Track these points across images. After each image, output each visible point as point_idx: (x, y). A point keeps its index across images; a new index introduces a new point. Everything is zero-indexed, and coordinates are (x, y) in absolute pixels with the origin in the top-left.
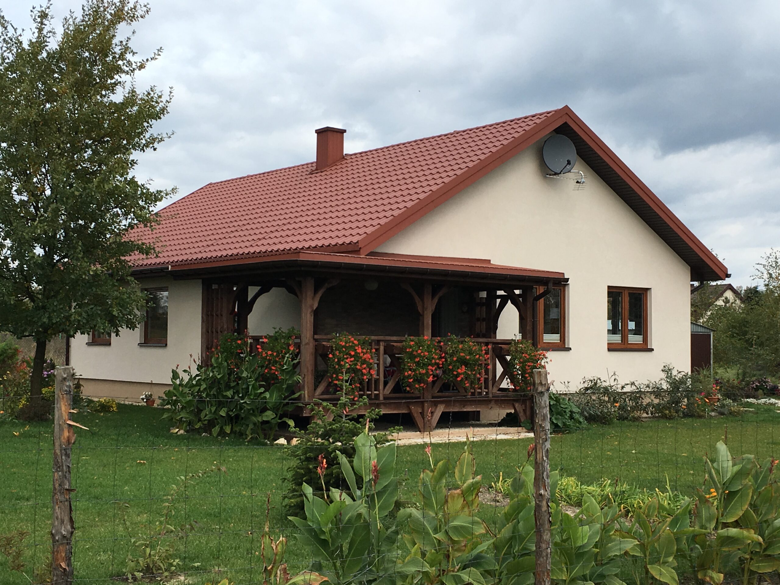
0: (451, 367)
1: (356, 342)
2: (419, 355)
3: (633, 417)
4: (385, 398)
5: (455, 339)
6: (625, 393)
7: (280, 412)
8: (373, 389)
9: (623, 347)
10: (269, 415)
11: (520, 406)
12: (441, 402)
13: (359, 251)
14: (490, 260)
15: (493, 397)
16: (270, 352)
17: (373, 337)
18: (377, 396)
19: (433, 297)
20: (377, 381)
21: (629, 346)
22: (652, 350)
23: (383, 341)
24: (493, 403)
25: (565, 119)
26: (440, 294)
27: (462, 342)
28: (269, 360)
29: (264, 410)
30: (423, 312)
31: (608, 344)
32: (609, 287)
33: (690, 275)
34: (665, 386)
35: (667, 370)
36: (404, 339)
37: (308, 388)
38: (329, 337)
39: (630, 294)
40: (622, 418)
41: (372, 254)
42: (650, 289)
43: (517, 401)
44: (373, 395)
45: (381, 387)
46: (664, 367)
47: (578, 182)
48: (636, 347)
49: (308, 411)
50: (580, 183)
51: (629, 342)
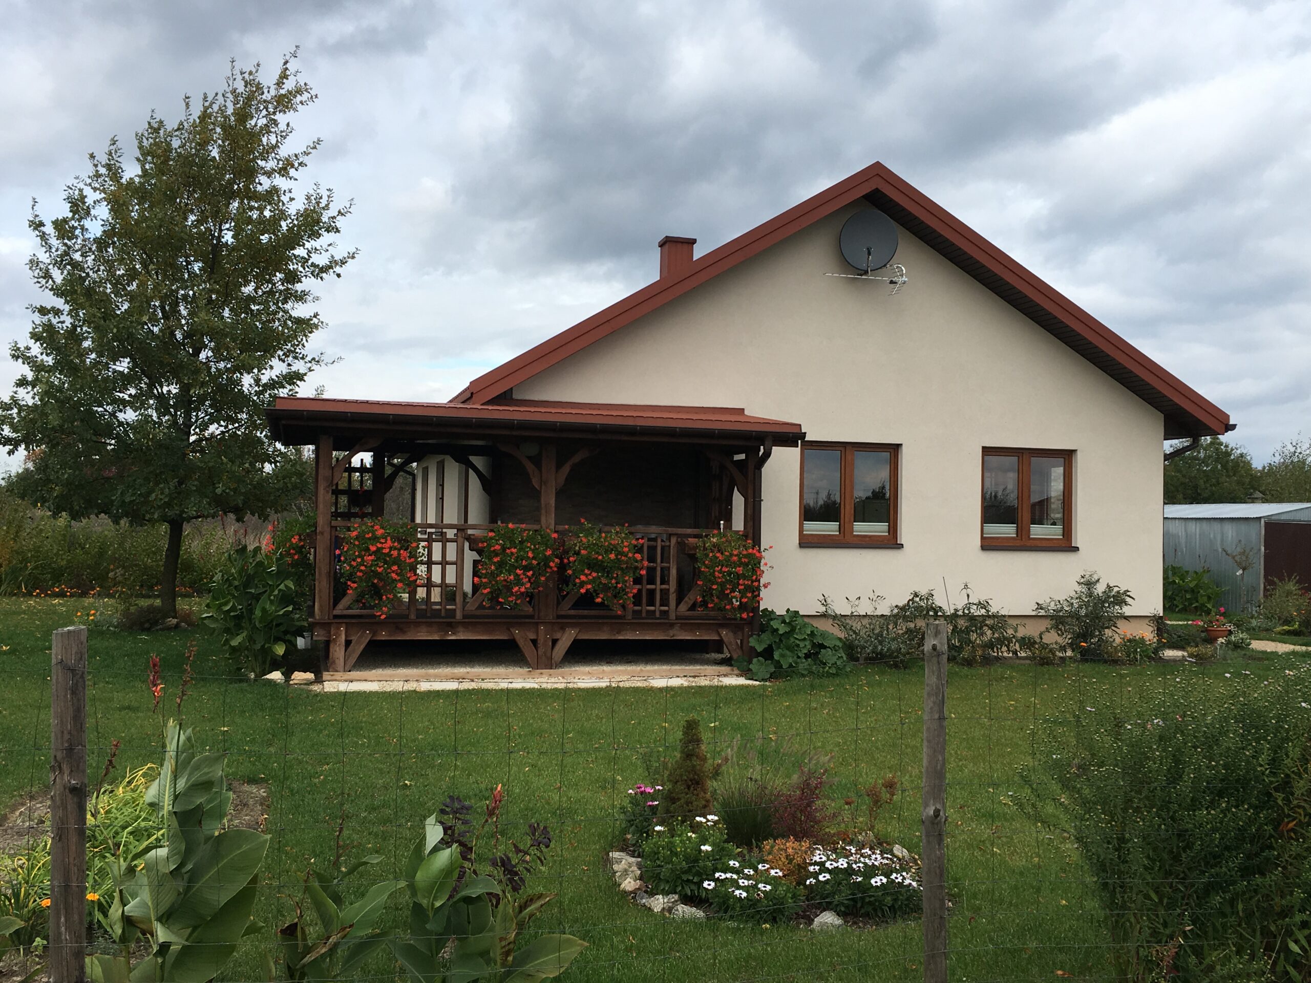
0: (570, 571)
4: (464, 617)
8: (444, 603)
9: (1018, 543)
12: (573, 625)
13: (472, 397)
14: (743, 410)
15: (676, 619)
19: (559, 467)
21: (1029, 543)
22: (1077, 549)
24: (677, 627)
25: (875, 183)
26: (577, 459)
30: (541, 486)
31: (983, 538)
32: (984, 448)
33: (1163, 428)
35: (1087, 583)
37: (320, 597)
42: (1076, 450)
43: (723, 626)
48: (1044, 544)
49: (322, 632)
50: (896, 283)
51: (1029, 537)
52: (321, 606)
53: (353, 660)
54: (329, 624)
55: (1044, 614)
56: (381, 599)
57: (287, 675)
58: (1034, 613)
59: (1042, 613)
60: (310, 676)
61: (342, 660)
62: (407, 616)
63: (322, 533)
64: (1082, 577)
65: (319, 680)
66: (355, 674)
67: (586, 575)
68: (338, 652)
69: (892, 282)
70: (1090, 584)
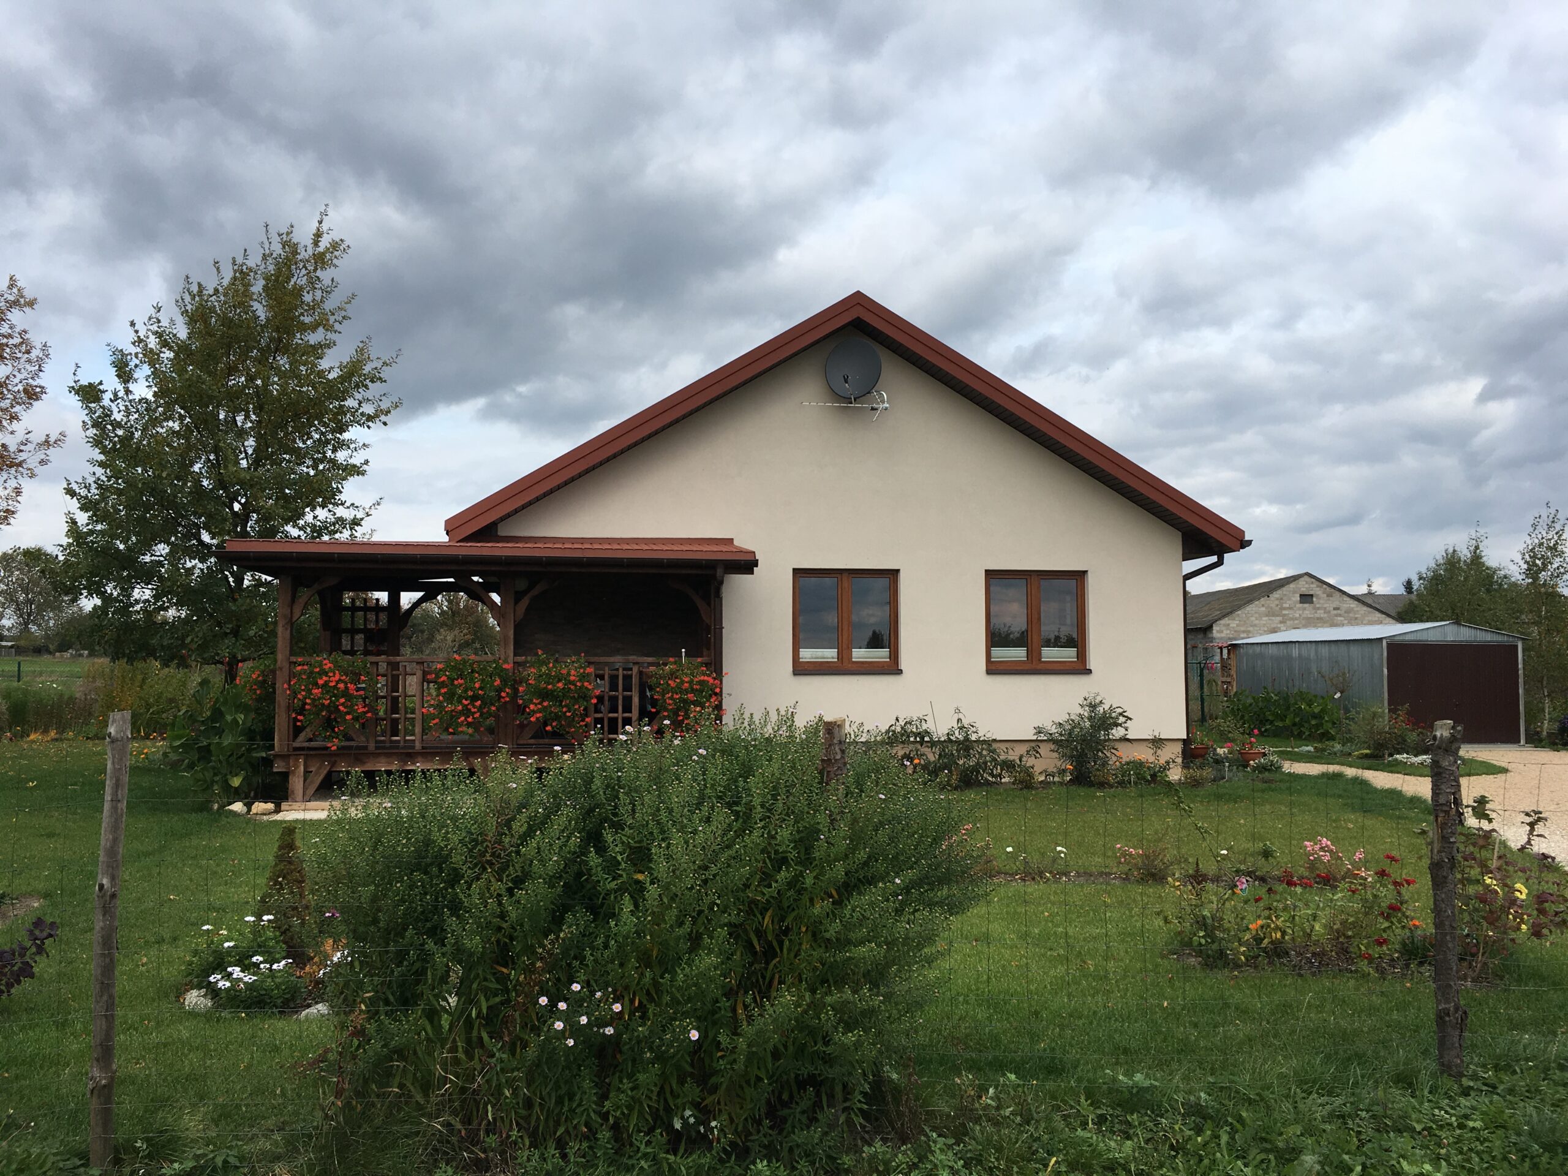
4: (424, 747)
8: (402, 734)
9: (1026, 667)
14: (732, 540)
18: (412, 743)
21: (1040, 666)
25: (859, 314)
26: (536, 591)
31: (989, 662)
32: (986, 571)
33: (1181, 548)
35: (1087, 705)
42: (1084, 572)
44: (405, 742)
48: (1056, 667)
49: (282, 764)
50: (876, 409)
51: (1040, 660)
52: (280, 740)
53: (311, 791)
54: (289, 756)
55: (1045, 738)
56: (333, 730)
57: (249, 806)
58: (1035, 738)
59: (1042, 737)
60: (270, 806)
61: (301, 791)
62: (366, 748)
63: (281, 669)
64: (1085, 699)
65: (278, 810)
66: (311, 804)
67: (536, 705)
68: (297, 783)
69: (873, 409)
70: (1093, 707)
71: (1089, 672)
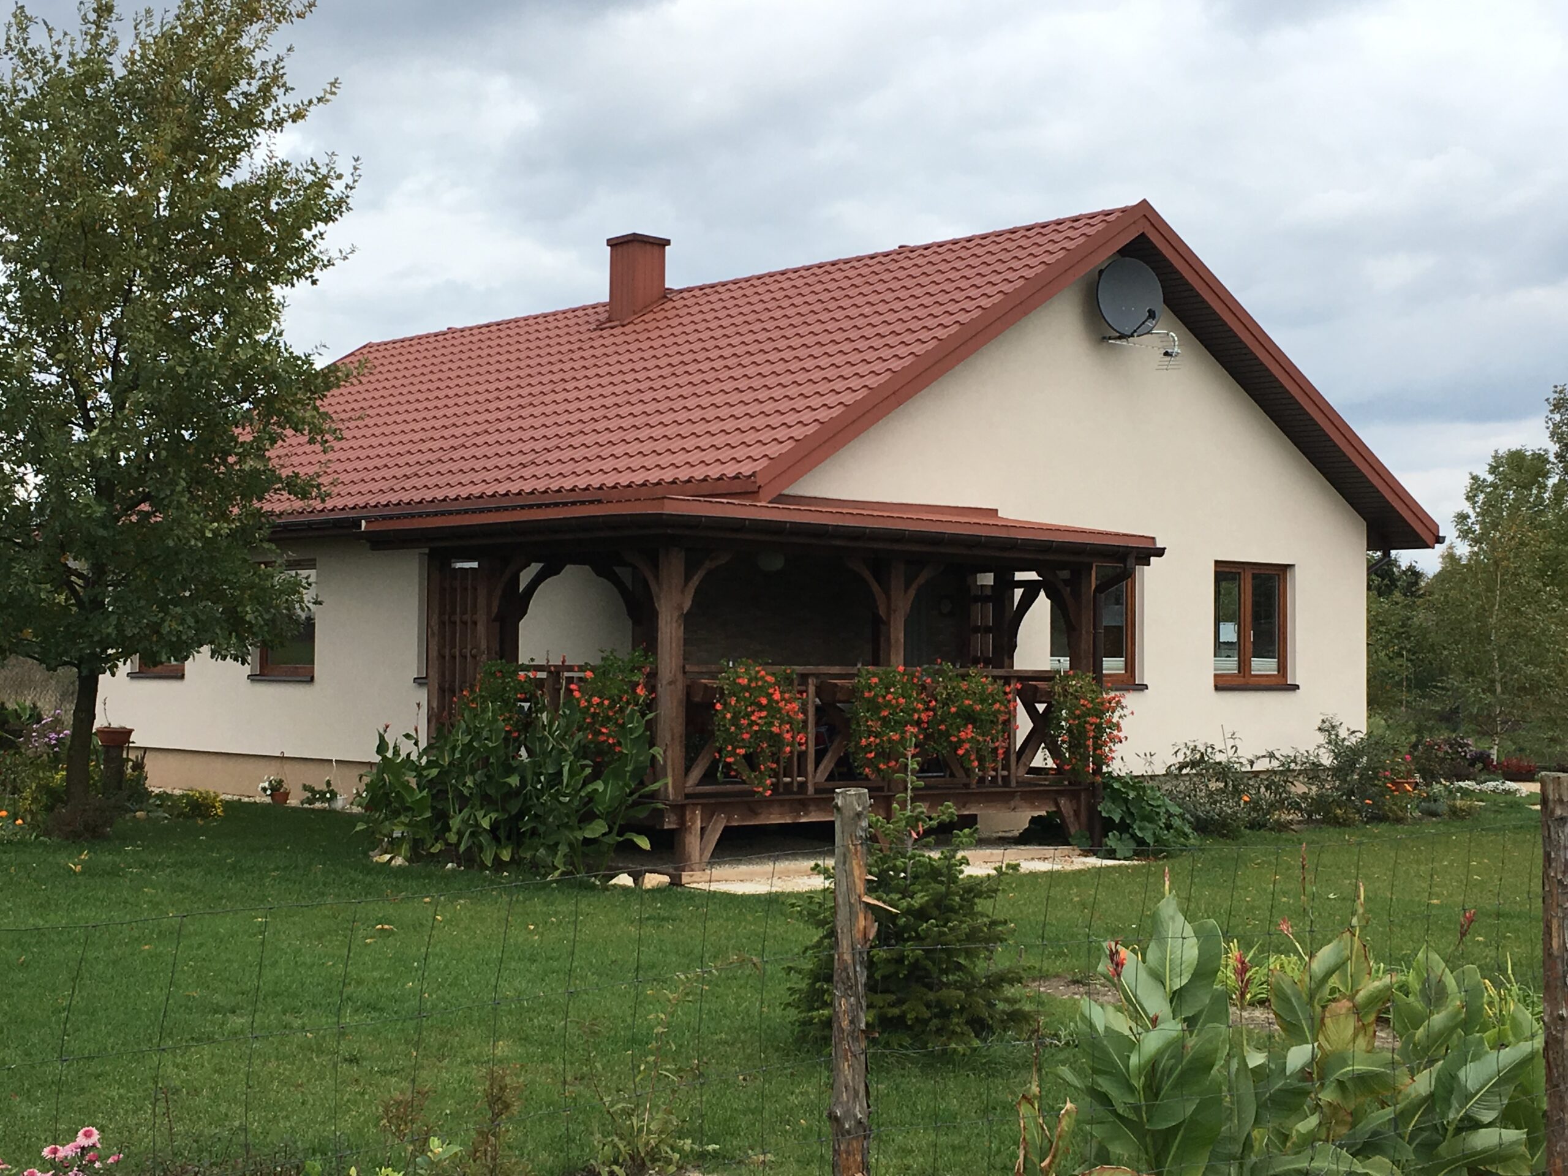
0: (943, 727)
1: (770, 679)
2: (888, 705)
3: (1277, 821)
4: (817, 791)
5: (951, 671)
6: (1257, 774)
7: (620, 822)
8: (795, 774)
9: (1241, 681)
10: (597, 829)
11: (1068, 803)
12: (923, 798)
13: (758, 492)
14: (996, 511)
15: (1015, 785)
16: (596, 700)
17: (799, 669)
18: (803, 786)
20: (802, 755)
21: (1252, 681)
22: (1297, 687)
23: (813, 675)
24: (1016, 797)
25: (1143, 227)
26: (921, 580)
27: (964, 677)
28: (594, 715)
29: (587, 817)
30: (889, 615)
31: (1216, 676)
33: (1365, 537)
34: (1327, 760)
35: (1328, 728)
36: (854, 670)
37: (673, 770)
38: (713, 668)
39: (1255, 577)
40: (1254, 826)
41: (781, 498)
42: (1293, 566)
43: (1060, 793)
44: (795, 784)
45: (810, 767)
46: (1323, 722)
47: (1166, 354)
48: (1264, 682)
49: (673, 818)
50: (1170, 355)
51: (1251, 673)
52: (674, 782)
53: (709, 853)
54: (684, 805)
57: (638, 877)
60: (664, 878)
61: (697, 854)
65: (677, 883)
66: (712, 874)
67: (967, 732)
68: (693, 844)
70: (1331, 730)
71: (1296, 687)
